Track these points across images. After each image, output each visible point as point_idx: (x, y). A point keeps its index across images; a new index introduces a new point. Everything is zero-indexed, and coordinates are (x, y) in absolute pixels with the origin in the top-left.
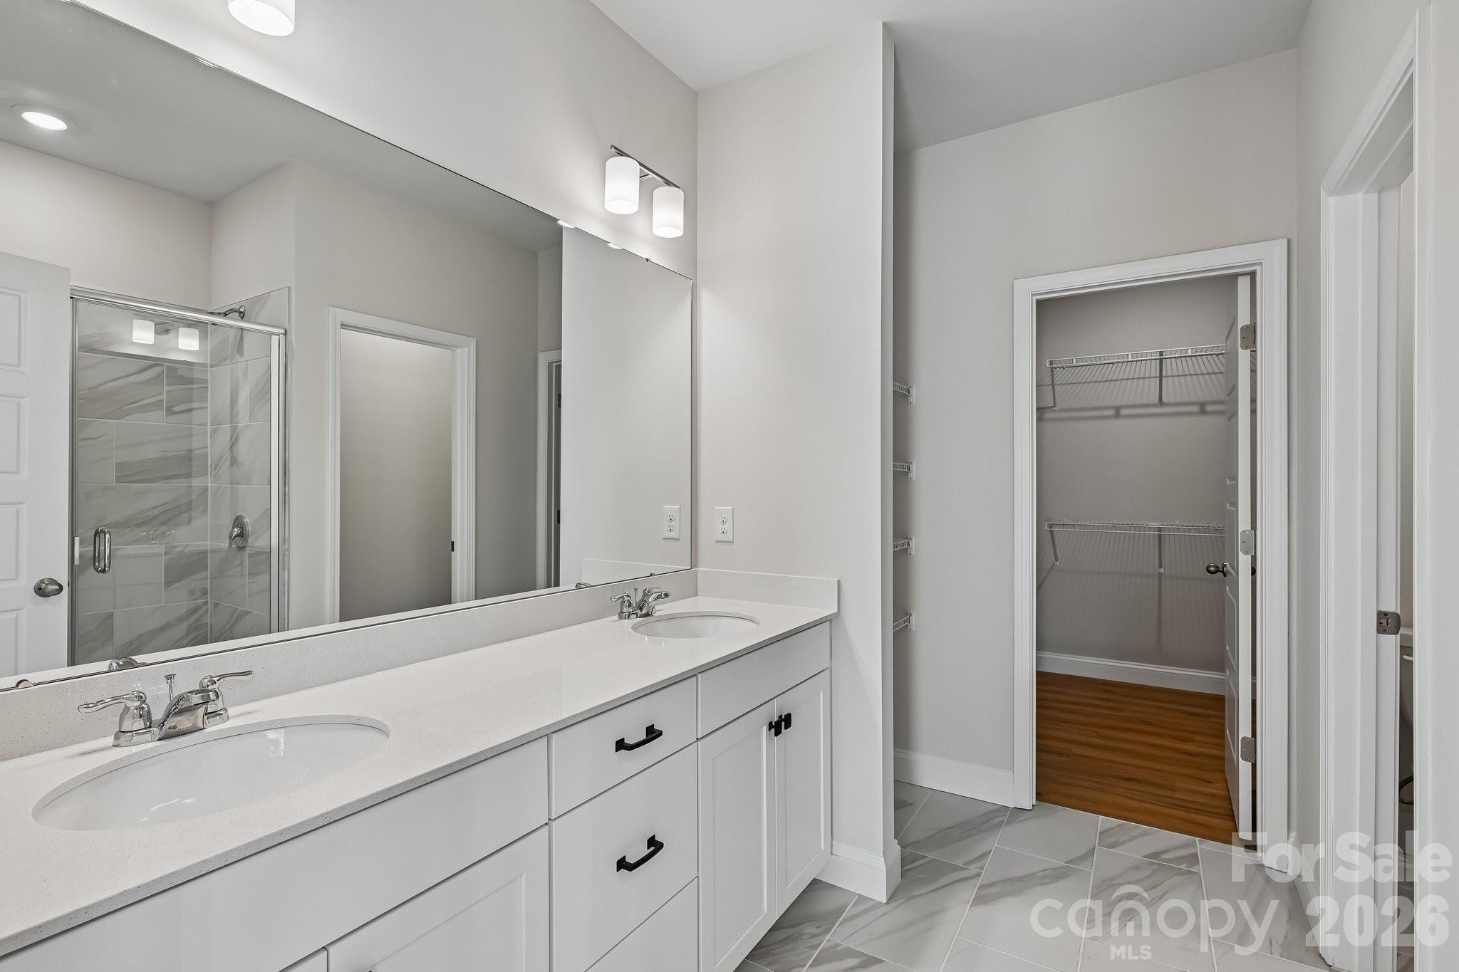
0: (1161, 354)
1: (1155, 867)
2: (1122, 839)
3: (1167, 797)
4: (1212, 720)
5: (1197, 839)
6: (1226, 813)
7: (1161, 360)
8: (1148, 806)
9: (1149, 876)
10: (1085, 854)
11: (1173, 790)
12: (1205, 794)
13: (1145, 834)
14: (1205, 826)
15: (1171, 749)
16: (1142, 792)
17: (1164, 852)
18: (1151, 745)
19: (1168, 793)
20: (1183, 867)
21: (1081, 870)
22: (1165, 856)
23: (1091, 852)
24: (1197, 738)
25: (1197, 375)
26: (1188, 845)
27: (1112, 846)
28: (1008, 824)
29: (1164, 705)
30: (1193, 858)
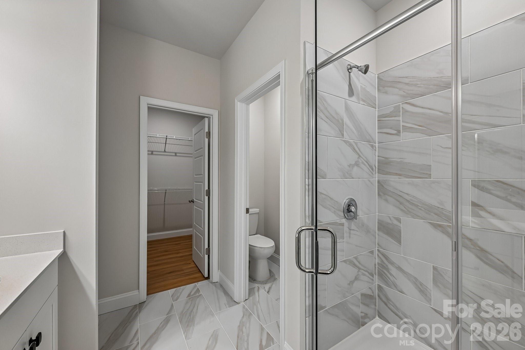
0: (167, 136)
1: (191, 299)
2: (179, 295)
3: (183, 273)
4: (182, 244)
5: (196, 283)
6: (197, 271)
7: (166, 138)
8: (179, 279)
9: (191, 303)
10: (171, 308)
11: (183, 270)
12: (191, 268)
13: (183, 290)
14: (195, 278)
15: (176, 257)
16: (176, 275)
17: (191, 293)
18: (171, 258)
19: (182, 272)
20: (197, 295)
21: (172, 315)
22: (192, 294)
23: (172, 305)
24: (180, 251)
25: (170, 144)
26: (195, 286)
27: (176, 300)
28: (140, 312)
29: (168, 244)
30: (198, 290)
